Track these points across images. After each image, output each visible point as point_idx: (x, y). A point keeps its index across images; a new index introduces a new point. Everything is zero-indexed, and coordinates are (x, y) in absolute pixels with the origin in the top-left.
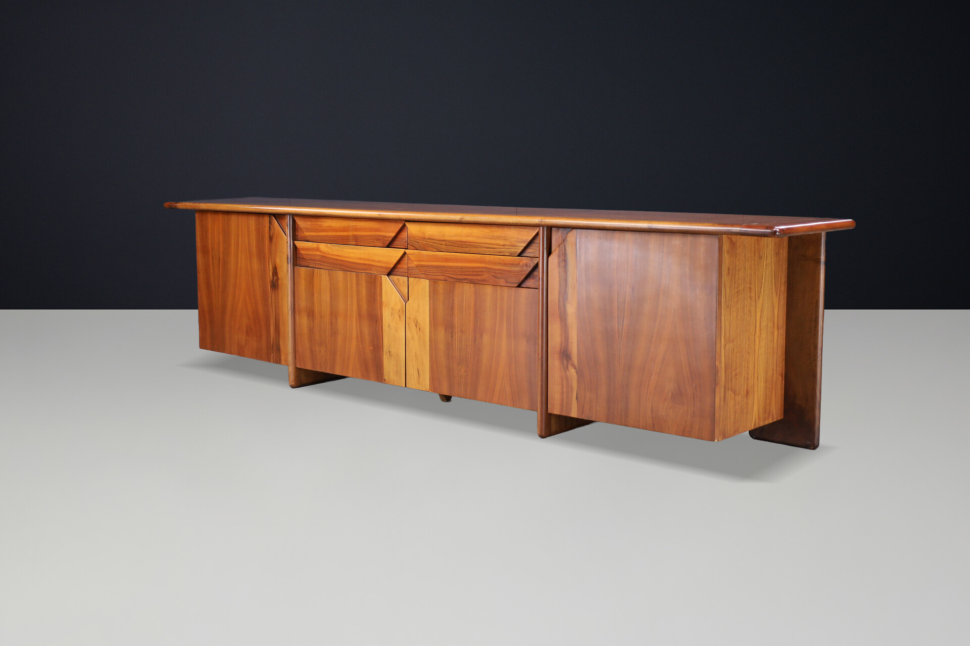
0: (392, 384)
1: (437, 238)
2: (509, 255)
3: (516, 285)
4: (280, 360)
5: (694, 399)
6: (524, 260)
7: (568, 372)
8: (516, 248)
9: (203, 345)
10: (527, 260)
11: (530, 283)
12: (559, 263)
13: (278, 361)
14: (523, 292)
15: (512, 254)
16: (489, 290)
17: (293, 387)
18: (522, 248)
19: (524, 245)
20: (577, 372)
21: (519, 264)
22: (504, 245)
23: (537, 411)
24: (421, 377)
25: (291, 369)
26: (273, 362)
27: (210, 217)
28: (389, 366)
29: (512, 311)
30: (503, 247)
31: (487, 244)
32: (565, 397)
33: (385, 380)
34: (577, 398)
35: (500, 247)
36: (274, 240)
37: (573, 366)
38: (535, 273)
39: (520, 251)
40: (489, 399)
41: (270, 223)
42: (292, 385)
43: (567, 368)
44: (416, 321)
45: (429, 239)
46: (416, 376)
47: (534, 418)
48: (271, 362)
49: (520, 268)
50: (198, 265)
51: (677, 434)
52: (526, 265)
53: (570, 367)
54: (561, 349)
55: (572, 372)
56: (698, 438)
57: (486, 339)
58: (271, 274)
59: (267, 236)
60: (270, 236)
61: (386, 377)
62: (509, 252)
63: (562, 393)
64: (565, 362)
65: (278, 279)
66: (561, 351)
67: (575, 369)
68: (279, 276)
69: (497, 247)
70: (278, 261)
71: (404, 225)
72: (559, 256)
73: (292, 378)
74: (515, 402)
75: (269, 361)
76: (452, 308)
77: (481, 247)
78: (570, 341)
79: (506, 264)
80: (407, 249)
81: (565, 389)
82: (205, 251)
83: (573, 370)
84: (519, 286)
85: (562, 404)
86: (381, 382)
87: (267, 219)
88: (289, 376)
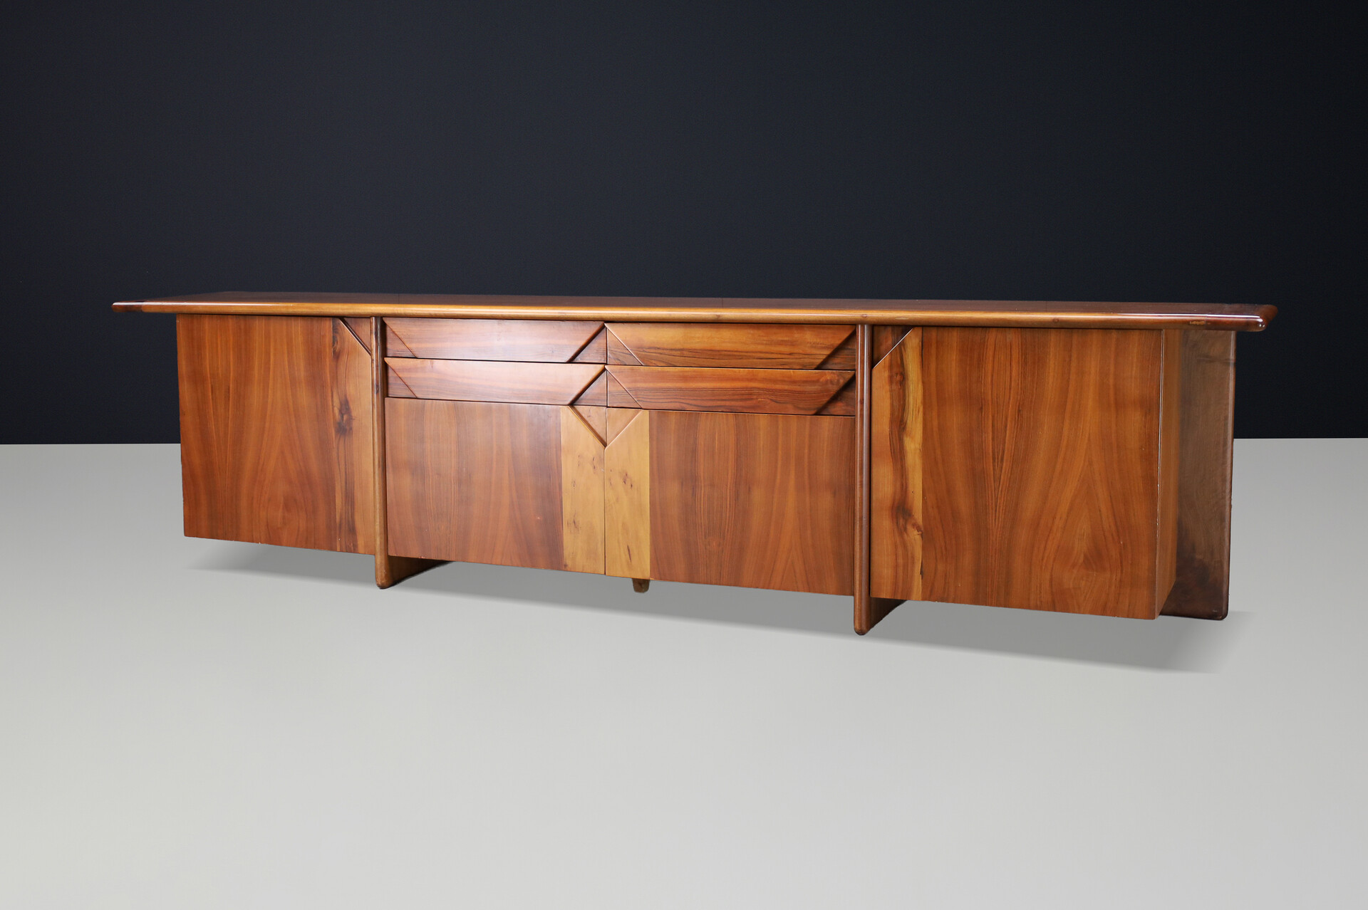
0: (581, 570)
1: (665, 346)
2: (801, 367)
3: (813, 412)
4: (355, 546)
5: (1121, 563)
6: (828, 375)
7: (905, 535)
8: (813, 357)
9: (192, 529)
10: (833, 376)
11: (839, 408)
12: (891, 378)
13: (352, 548)
14: (826, 422)
15: (805, 366)
16: (762, 421)
17: (382, 587)
18: (824, 357)
19: (828, 352)
20: (922, 535)
21: (818, 381)
22: (790, 354)
23: (853, 594)
24: (635, 558)
25: (380, 559)
26: (341, 551)
27: (207, 324)
28: (572, 544)
29: (806, 451)
30: (786, 356)
31: (761, 352)
32: (900, 570)
33: (566, 566)
34: (922, 573)
35: (783, 356)
36: (344, 358)
37: (916, 526)
38: (848, 394)
39: (818, 361)
40: (765, 581)
41: (335, 330)
42: (382, 584)
43: (905, 529)
44: (624, 474)
45: (650, 348)
46: (624, 556)
47: (846, 607)
48: (336, 550)
49: (820, 387)
50: (181, 402)
51: (1093, 612)
52: (831, 382)
53: (909, 528)
54: (894, 503)
55: (914, 536)
56: (1128, 617)
57: (758, 495)
58: (337, 411)
59: (328, 351)
60: (334, 352)
61: (569, 562)
62: (798, 364)
63: (896, 567)
64: (901, 522)
65: (350, 419)
66: (893, 504)
67: (918, 529)
68: (354, 414)
69: (779, 356)
70: (351, 390)
71: (603, 327)
72: (891, 367)
73: (382, 572)
74: (813, 584)
75: (332, 548)
76: (694, 451)
77: (749, 357)
78: (910, 489)
79: (794, 382)
80: (606, 364)
81: (901, 561)
82: (198, 378)
83: (916, 532)
84: (818, 413)
85: (895, 584)
86: (559, 569)
87: (328, 324)
88: (376, 570)
